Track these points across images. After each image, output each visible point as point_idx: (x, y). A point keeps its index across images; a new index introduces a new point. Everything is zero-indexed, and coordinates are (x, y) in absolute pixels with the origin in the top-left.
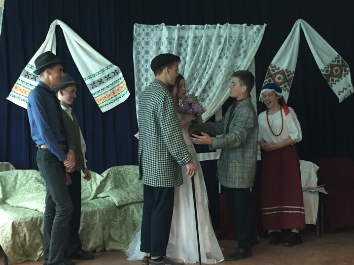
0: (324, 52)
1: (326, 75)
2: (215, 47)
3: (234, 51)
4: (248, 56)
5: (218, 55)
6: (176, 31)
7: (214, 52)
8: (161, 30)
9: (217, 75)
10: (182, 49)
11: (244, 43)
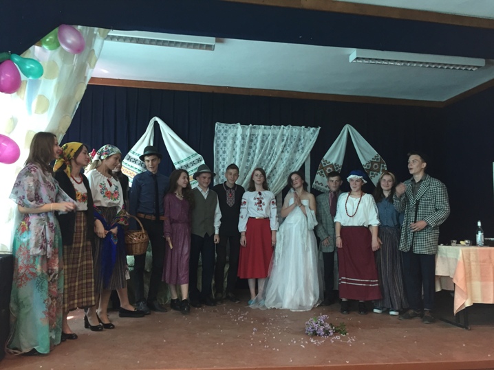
0: (366, 151)
1: (367, 170)
2: (279, 144)
3: (294, 147)
4: (305, 151)
5: (281, 150)
6: (248, 129)
7: (278, 147)
8: (237, 128)
9: (280, 165)
10: (253, 144)
11: (302, 141)
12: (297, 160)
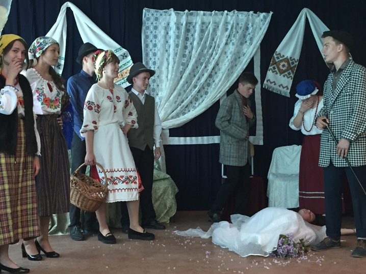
2: (222, 34)
3: (240, 38)
4: (254, 42)
5: (224, 41)
6: (184, 16)
7: (221, 38)
8: (170, 15)
9: (223, 61)
10: (190, 35)
11: (250, 30)
12: (244, 54)
